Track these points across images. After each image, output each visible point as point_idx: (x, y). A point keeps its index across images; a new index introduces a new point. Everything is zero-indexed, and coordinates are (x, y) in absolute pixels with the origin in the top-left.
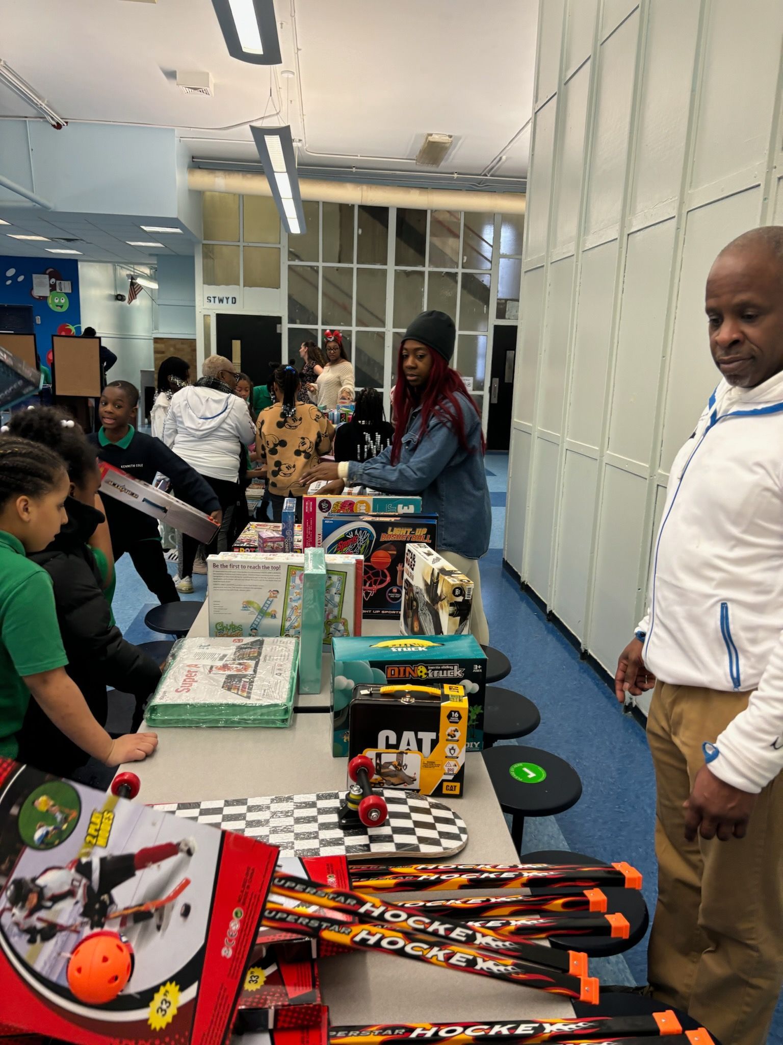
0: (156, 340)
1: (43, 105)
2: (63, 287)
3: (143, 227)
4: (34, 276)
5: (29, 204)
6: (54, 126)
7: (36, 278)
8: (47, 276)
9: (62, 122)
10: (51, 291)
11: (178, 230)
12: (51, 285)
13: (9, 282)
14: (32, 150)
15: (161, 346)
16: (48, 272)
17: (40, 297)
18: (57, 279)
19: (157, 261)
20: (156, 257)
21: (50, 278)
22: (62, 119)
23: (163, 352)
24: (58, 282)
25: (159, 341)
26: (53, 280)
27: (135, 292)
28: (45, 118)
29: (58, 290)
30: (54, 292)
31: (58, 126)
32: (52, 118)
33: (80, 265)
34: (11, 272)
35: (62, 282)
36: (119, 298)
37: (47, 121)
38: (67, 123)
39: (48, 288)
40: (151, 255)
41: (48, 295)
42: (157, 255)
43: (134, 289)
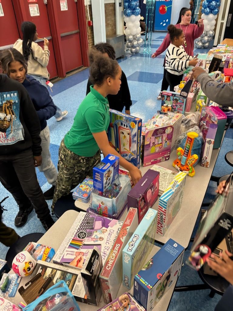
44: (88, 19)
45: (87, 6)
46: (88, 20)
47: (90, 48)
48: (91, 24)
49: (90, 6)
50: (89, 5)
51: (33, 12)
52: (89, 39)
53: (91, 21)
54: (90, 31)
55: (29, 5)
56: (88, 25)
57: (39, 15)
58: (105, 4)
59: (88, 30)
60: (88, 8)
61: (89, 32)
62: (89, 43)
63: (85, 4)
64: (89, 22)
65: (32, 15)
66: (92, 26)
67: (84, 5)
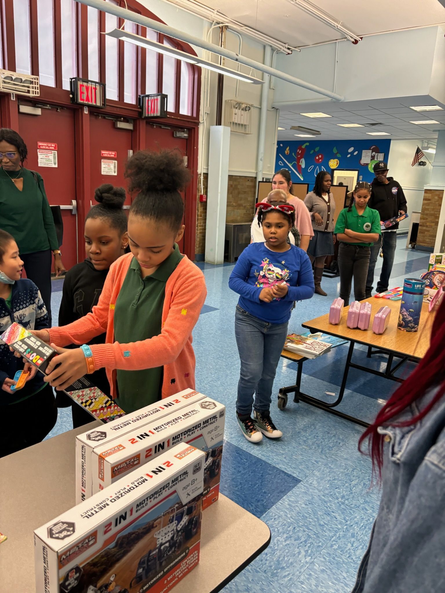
0: (427, 191)
1: (339, 26)
2: (379, 157)
3: (413, 108)
4: (363, 151)
5: (329, 99)
6: (353, 42)
7: (364, 152)
8: (371, 151)
9: (358, 38)
10: (371, 160)
11: (437, 108)
12: (372, 157)
13: (349, 156)
14: (337, 62)
15: (429, 195)
16: (372, 148)
17: (364, 164)
18: (376, 153)
19: (438, 136)
20: (437, 133)
21: (372, 152)
22: (357, 36)
23: (429, 200)
24: (376, 154)
25: (428, 192)
26: (374, 153)
27: (418, 158)
28: (346, 38)
29: (376, 159)
30: (373, 161)
31: (356, 42)
32: (351, 37)
33: (392, 141)
34: (351, 150)
35: (379, 154)
36: (421, 163)
37: (348, 40)
38: (361, 38)
39: (370, 158)
40: (434, 131)
41: (369, 163)
42: (439, 131)
43: (418, 156)
44: (200, 192)
45: (201, 174)
46: (200, 194)
47: (198, 233)
48: (204, 200)
49: (206, 175)
50: (204, 173)
51: (107, 169)
52: (198, 220)
53: (205, 196)
54: (202, 209)
55: (102, 160)
56: (199, 201)
57: (116, 174)
58: (229, 176)
59: (198, 207)
60: (202, 177)
61: (200, 211)
62: (197, 227)
63: (199, 171)
64: (201, 197)
65: (103, 173)
66: (206, 202)
67: (197, 173)
